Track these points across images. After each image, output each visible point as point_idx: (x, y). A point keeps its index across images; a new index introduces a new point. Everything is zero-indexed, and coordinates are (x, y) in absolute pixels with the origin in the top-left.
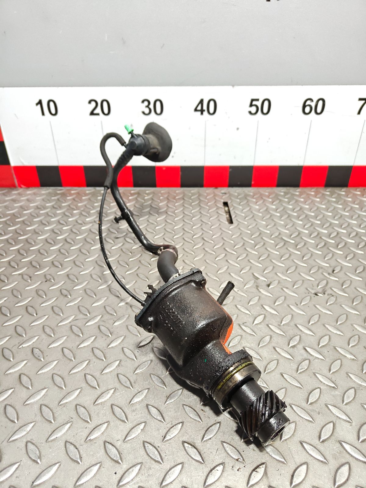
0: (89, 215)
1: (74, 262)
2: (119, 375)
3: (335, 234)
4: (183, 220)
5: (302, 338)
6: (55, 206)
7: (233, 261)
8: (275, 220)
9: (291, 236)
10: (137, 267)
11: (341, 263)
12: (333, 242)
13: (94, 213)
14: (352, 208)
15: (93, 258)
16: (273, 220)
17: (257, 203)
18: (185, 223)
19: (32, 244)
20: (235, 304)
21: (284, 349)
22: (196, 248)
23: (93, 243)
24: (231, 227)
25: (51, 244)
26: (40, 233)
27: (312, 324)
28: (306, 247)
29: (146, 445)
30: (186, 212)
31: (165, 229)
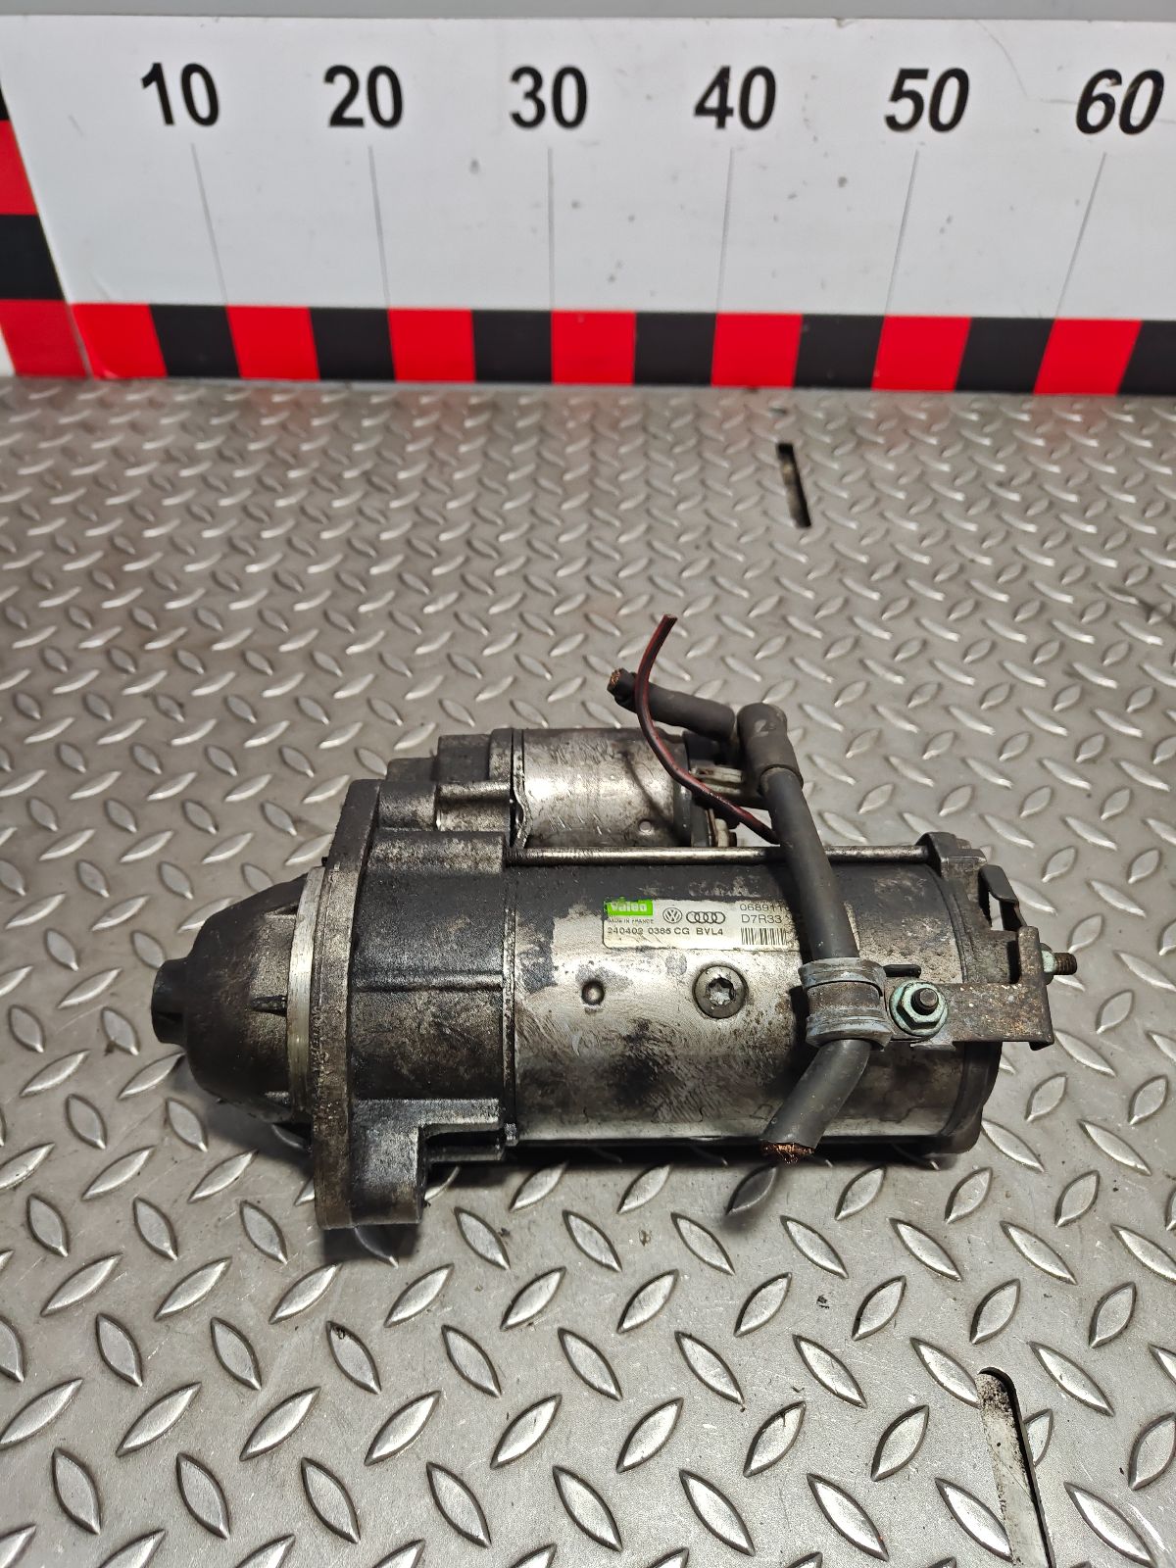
0: (340, 487)
1: (312, 657)
3: (1143, 571)
4: (648, 512)
6: (228, 453)
7: (811, 662)
8: (948, 516)
9: (998, 577)
10: (510, 680)
11: (1155, 680)
13: (352, 479)
15: (367, 645)
16: (940, 516)
17: (888, 450)
18: (653, 522)
19: (167, 588)
22: (692, 616)
23: (362, 589)
24: (804, 541)
25: (230, 590)
26: (191, 551)
28: (1045, 616)
29: (574, 1222)
30: (656, 483)
31: (589, 545)
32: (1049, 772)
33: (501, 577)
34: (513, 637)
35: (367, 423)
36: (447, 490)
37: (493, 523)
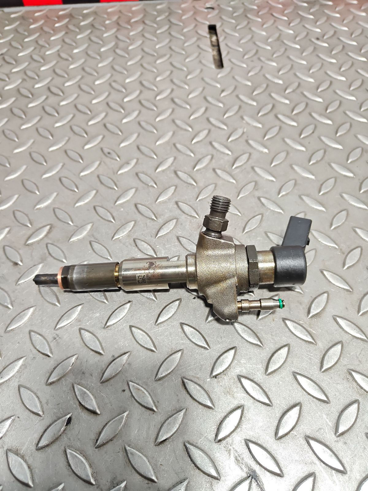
2: (22, 389)
4: (142, 65)
5: (331, 296)
7: (221, 144)
8: (291, 57)
9: (318, 89)
16: (288, 58)
17: (263, 25)
18: (144, 71)
21: (301, 323)
22: (159, 121)
24: (219, 76)
27: (348, 268)
28: (341, 109)
30: (146, 49)
31: (110, 85)
32: (346, 201)
33: (63, 106)
36: (42, 61)
37: (64, 77)
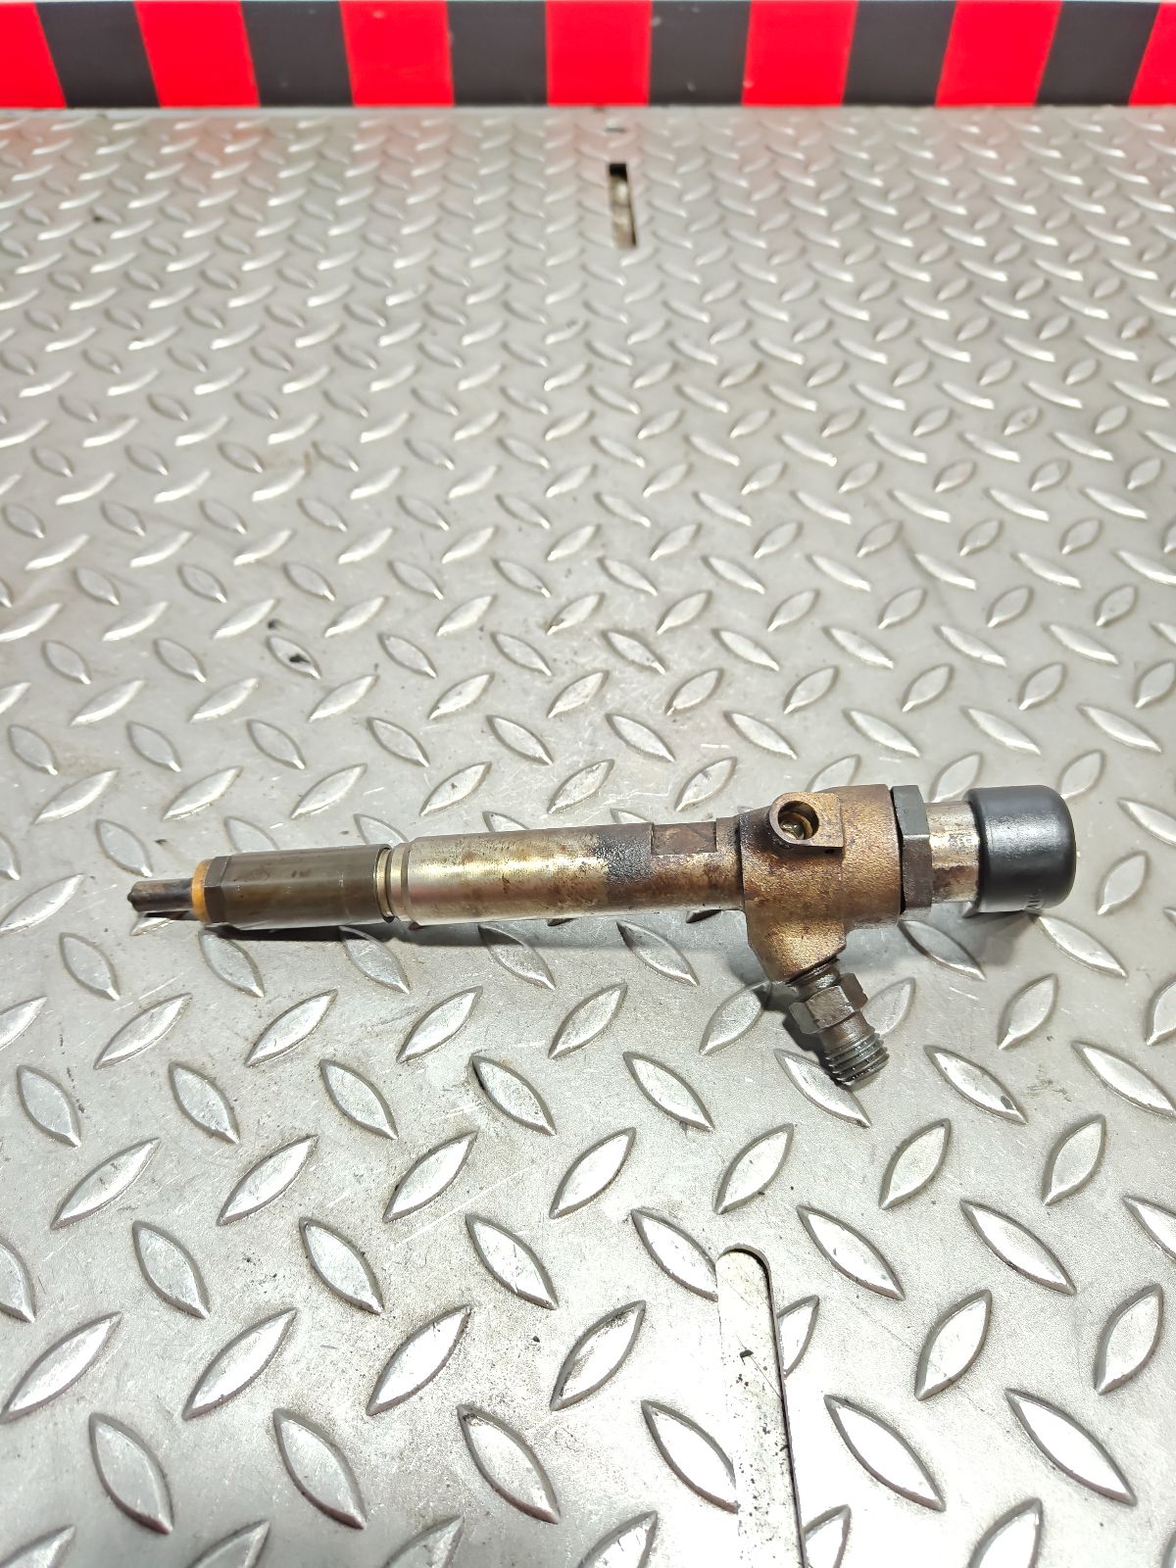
0: (55, 218)
2: (105, 827)
3: (1038, 284)
4: (437, 237)
5: (842, 676)
7: (616, 390)
8: (807, 231)
9: (860, 292)
10: (223, 420)
11: (1041, 397)
12: (1022, 314)
13: (70, 210)
14: (1121, 187)
15: (47, 388)
16: (799, 234)
17: (742, 167)
18: (440, 246)
20: (600, 553)
21: (767, 720)
22: (470, 343)
23: (55, 327)
24: (627, 261)
27: (889, 626)
28: (914, 333)
29: (184, 1078)
30: (452, 205)
31: (356, 271)
32: (901, 504)
33: (235, 307)
34: (240, 371)
35: (103, 151)
36: (188, 218)
37: (240, 252)
